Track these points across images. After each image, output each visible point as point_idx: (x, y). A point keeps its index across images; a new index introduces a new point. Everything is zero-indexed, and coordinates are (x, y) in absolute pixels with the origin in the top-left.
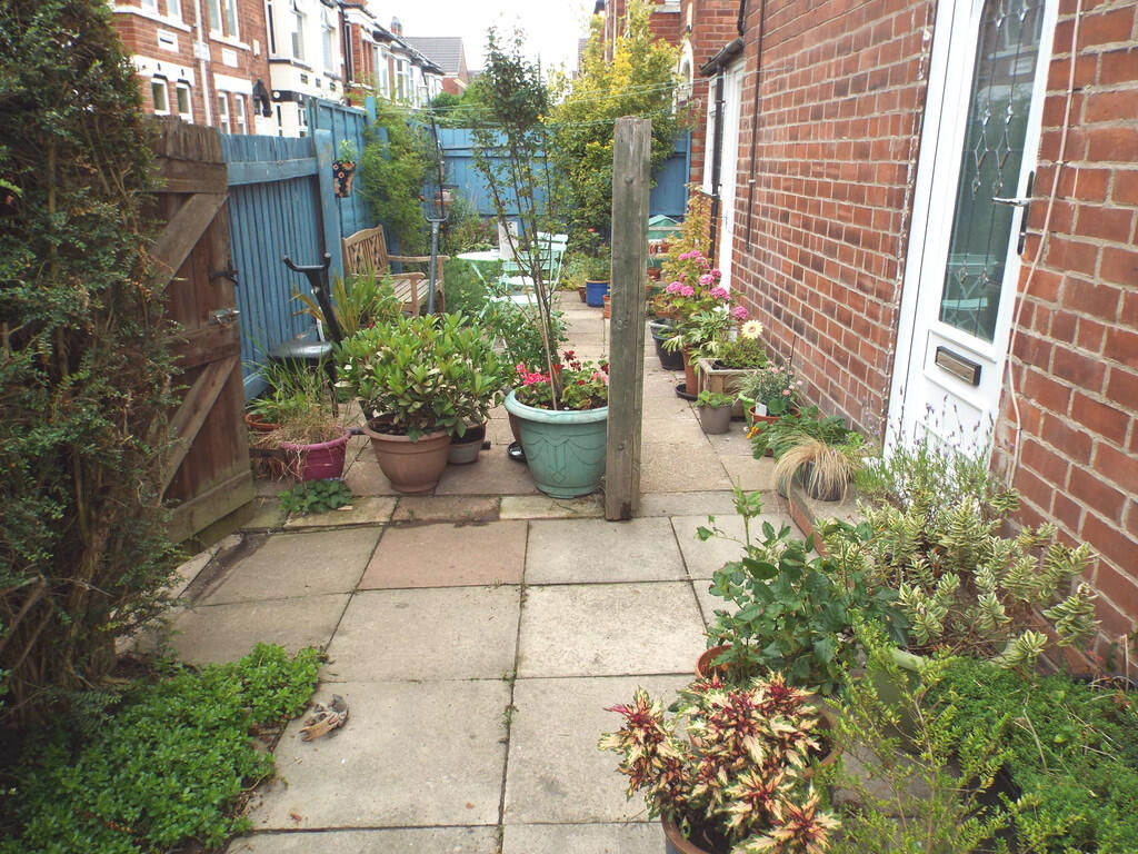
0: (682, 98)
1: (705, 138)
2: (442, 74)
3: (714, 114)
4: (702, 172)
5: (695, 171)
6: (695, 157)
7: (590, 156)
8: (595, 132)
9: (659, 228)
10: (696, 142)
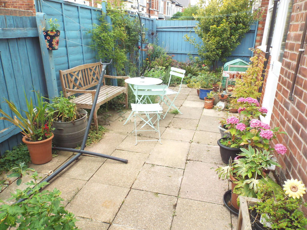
0: (256, 8)
1: (265, 24)
2: (182, 7)
3: (272, 9)
4: (261, 39)
5: (258, 38)
6: (259, 32)
7: (212, 31)
8: (215, 21)
9: (236, 66)
10: (260, 26)
